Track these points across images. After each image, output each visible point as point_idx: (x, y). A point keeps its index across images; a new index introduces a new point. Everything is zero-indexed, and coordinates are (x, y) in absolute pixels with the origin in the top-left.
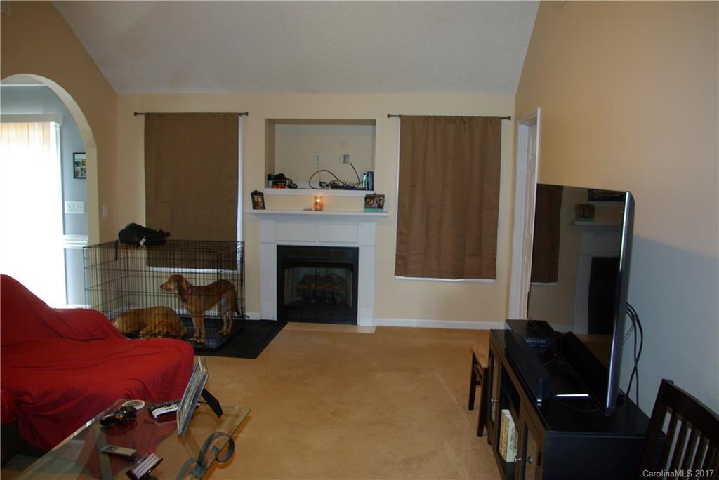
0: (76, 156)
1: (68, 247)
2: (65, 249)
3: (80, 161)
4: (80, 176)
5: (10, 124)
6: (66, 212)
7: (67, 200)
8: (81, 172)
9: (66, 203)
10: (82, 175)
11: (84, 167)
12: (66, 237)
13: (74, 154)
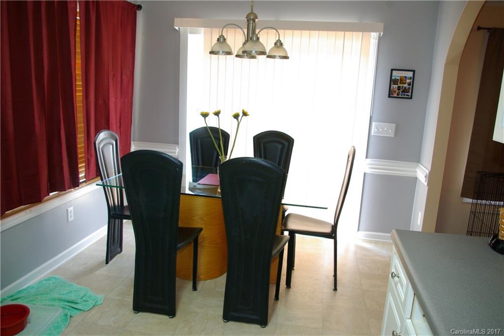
0: (394, 72)
1: (368, 171)
2: (365, 173)
3: (399, 78)
4: (395, 95)
5: (321, 32)
6: (372, 133)
7: (375, 122)
8: (397, 92)
9: (373, 124)
10: (398, 95)
11: (401, 85)
12: (369, 160)
13: (392, 70)
